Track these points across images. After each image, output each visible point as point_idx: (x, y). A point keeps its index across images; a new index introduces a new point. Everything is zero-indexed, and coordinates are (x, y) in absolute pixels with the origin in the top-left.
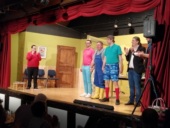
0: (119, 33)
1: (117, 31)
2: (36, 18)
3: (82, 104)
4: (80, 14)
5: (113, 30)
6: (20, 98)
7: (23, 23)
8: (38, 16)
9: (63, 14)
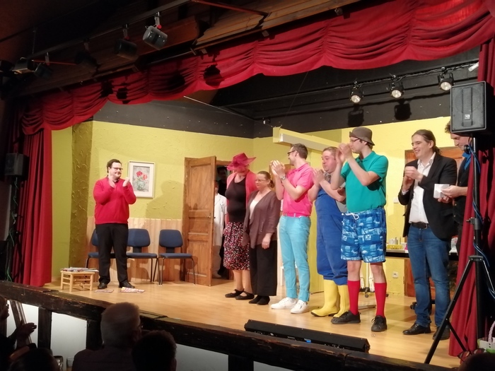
0: (364, 118)
1: (357, 113)
2: (126, 82)
3: (272, 334)
4: (257, 69)
5: (347, 111)
6: (83, 318)
7: (86, 99)
8: (130, 79)
9: (204, 69)
